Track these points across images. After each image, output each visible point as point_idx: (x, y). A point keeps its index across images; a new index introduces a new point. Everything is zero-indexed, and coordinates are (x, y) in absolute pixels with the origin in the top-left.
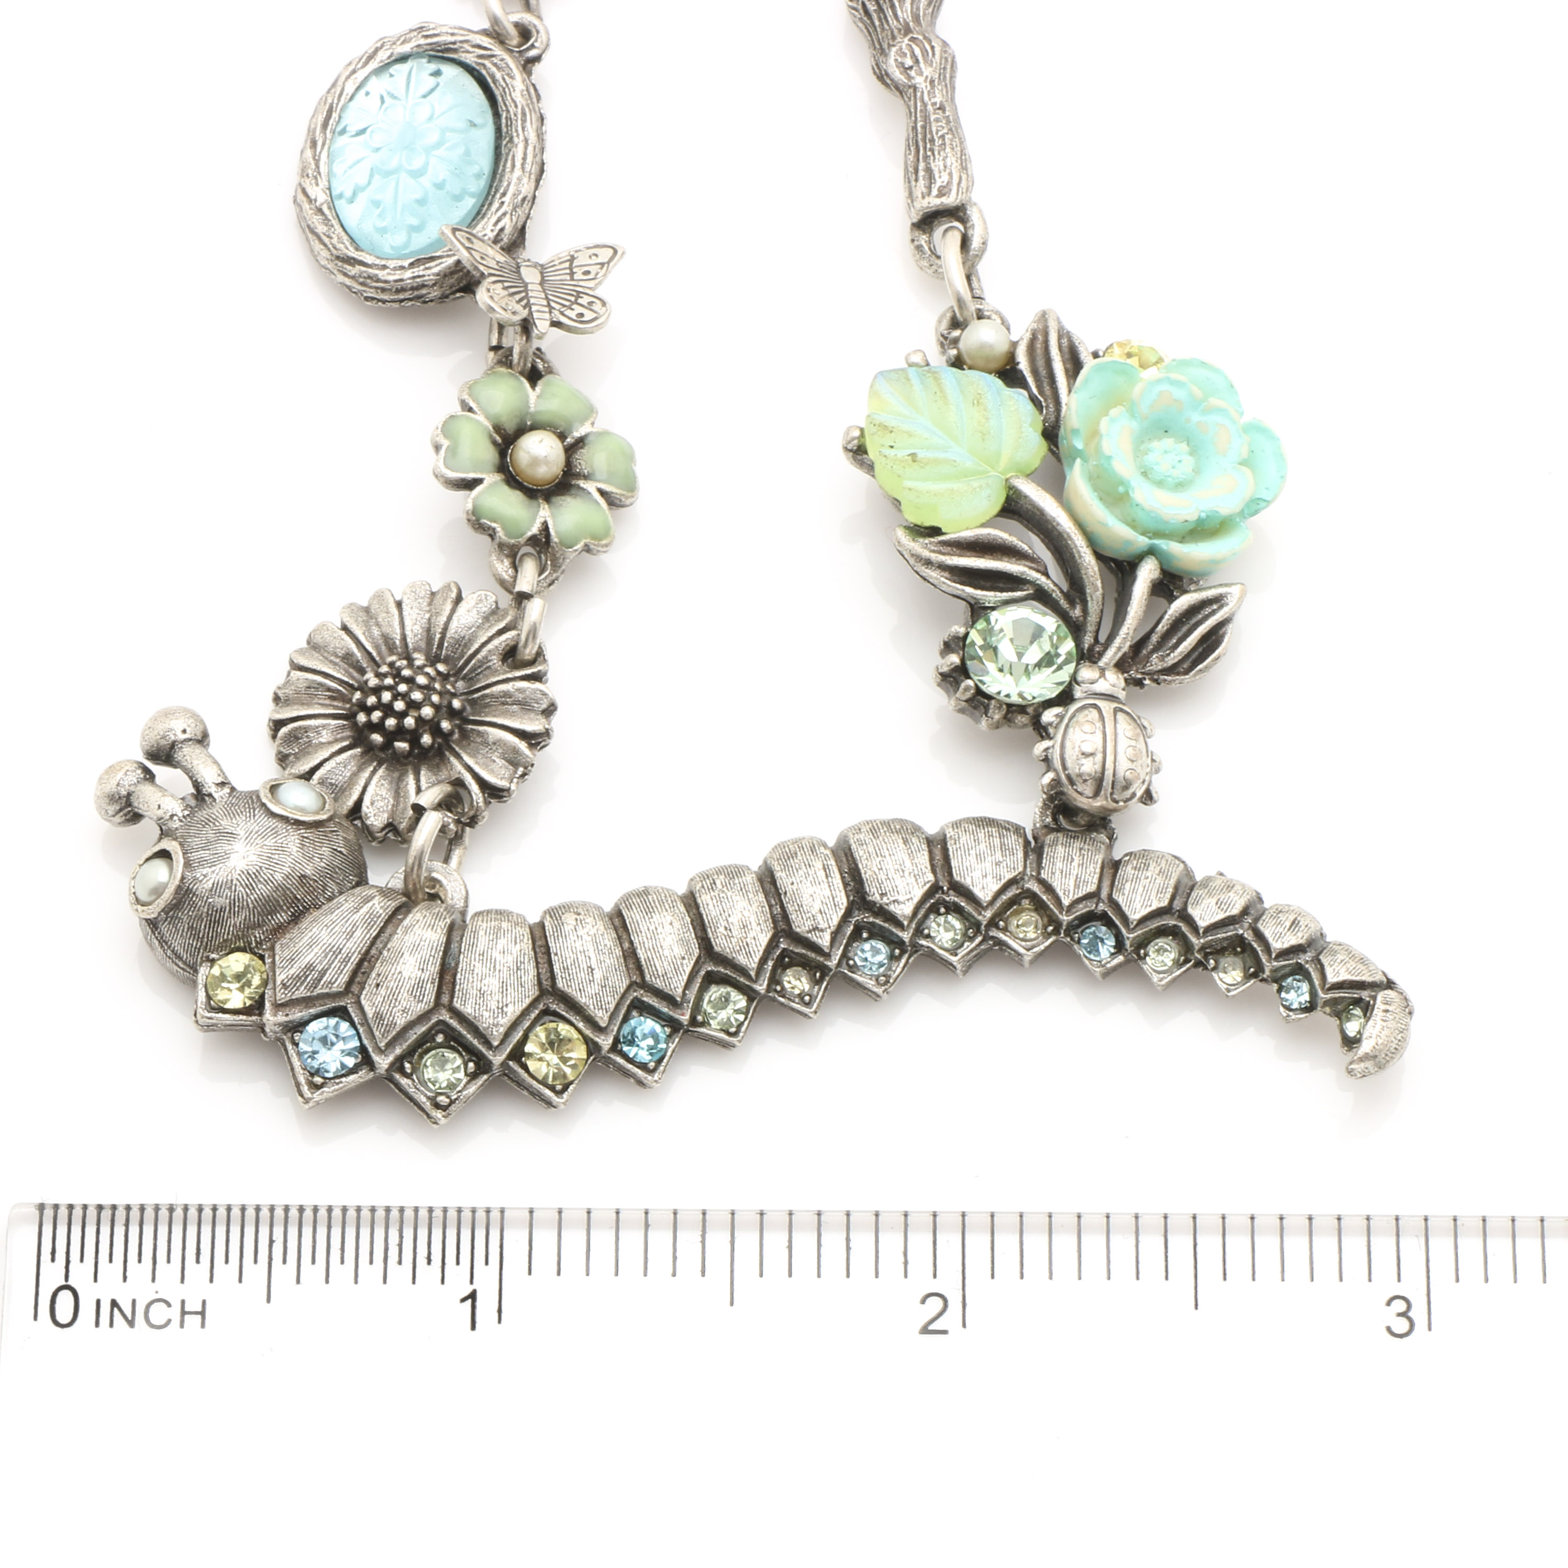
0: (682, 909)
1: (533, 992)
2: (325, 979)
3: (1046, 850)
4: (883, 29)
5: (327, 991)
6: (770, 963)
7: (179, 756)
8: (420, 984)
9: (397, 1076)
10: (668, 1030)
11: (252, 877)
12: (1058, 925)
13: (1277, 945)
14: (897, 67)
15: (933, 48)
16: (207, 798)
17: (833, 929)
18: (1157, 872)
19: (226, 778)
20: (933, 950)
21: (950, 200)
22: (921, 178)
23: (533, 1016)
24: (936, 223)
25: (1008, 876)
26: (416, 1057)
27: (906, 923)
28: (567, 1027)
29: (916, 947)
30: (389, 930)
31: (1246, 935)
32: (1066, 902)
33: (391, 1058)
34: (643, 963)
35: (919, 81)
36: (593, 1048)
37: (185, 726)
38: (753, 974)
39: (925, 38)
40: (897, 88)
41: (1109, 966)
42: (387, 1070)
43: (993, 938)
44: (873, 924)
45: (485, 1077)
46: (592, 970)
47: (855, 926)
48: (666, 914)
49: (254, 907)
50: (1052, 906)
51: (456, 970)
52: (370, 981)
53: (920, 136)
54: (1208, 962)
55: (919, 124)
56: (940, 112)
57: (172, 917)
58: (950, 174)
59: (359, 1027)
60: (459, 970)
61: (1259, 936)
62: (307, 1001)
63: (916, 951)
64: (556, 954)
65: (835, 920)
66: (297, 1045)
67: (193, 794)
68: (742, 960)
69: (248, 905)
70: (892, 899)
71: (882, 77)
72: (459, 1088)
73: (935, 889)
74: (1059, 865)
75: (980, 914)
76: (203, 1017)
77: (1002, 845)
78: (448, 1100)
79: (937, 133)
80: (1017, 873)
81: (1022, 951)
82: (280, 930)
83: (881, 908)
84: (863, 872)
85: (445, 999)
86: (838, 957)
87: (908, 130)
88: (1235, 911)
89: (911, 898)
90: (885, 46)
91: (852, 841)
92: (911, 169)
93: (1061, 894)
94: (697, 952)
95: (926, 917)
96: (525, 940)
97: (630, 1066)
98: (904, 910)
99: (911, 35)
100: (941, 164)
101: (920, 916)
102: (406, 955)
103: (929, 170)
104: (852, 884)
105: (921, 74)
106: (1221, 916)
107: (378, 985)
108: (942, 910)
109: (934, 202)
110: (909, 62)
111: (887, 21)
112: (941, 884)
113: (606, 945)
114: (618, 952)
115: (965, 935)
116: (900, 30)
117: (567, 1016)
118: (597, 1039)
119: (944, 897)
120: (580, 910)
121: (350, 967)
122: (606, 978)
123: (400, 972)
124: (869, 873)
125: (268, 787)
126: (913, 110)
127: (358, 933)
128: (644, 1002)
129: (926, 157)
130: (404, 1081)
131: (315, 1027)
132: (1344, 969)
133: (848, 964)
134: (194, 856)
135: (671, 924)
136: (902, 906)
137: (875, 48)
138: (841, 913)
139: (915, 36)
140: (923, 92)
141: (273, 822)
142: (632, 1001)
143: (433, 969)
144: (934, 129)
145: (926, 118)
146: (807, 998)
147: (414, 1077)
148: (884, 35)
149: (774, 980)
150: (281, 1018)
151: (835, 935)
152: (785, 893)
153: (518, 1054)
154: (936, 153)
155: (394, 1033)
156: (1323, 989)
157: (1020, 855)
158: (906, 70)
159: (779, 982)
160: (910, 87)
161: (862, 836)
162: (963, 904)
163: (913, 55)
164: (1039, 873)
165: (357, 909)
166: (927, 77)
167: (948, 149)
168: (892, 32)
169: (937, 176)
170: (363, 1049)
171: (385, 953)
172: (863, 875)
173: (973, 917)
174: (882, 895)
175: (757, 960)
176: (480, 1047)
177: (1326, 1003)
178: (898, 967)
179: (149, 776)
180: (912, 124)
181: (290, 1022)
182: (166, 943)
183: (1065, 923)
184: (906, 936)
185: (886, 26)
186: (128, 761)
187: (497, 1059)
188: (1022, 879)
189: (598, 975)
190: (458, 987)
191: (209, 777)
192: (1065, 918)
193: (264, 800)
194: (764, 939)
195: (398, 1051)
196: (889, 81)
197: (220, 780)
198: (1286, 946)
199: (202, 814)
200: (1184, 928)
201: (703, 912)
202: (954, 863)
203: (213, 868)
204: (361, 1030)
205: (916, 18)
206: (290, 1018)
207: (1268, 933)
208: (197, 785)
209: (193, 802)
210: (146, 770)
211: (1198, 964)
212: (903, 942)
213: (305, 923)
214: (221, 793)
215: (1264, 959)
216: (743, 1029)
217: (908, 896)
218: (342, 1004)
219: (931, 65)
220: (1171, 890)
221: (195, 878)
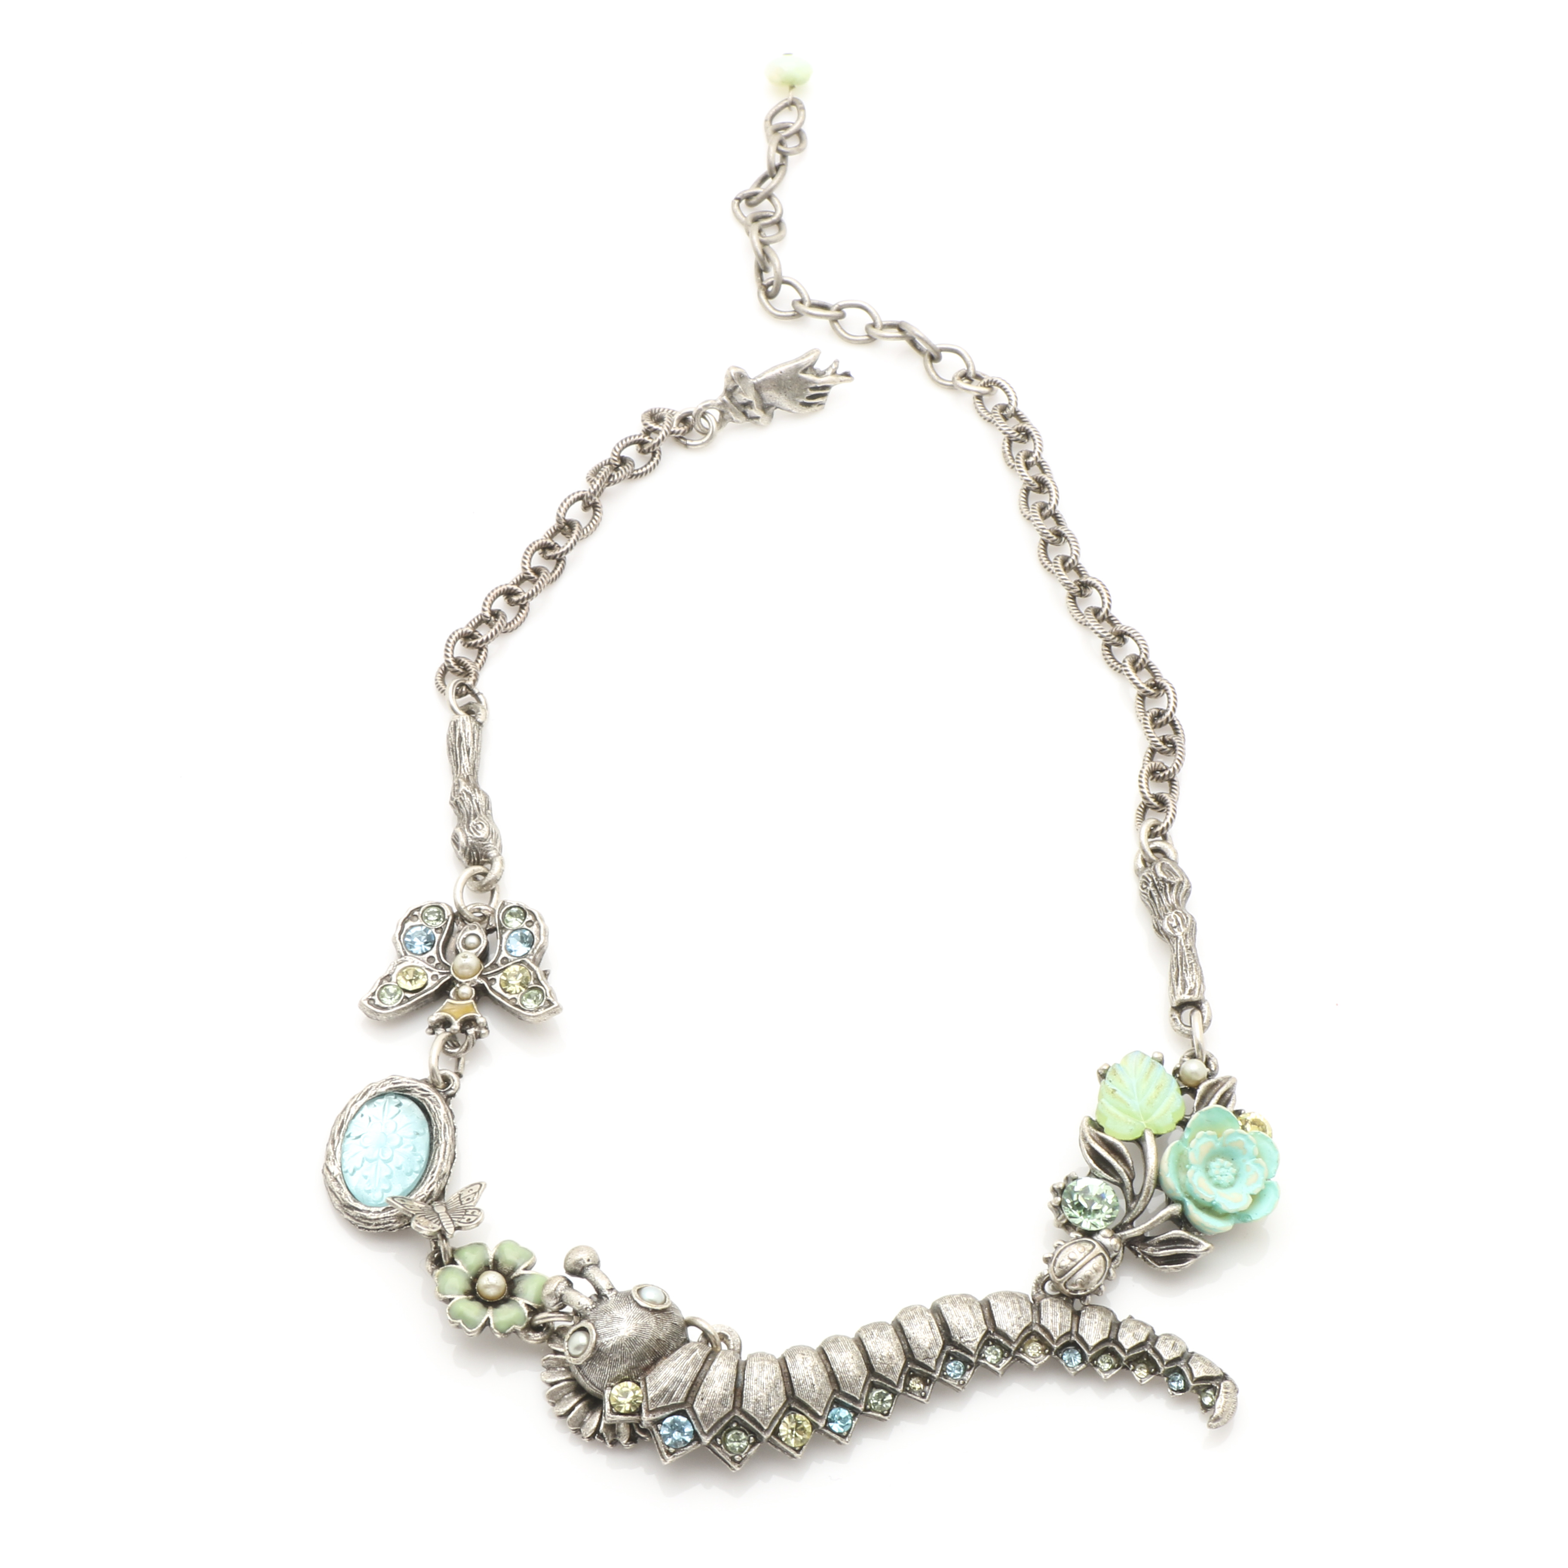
0: (857, 1349)
1: (783, 1399)
2: (674, 1396)
3: (1042, 1309)
4: (1160, 906)
5: (675, 1402)
6: (904, 1376)
7: (586, 1273)
8: (725, 1397)
9: (713, 1447)
10: (852, 1415)
11: (632, 1341)
12: (1051, 1349)
13: (1166, 1357)
14: (1168, 926)
15: (1187, 918)
16: (604, 1297)
17: (936, 1357)
18: (1100, 1319)
19: (613, 1286)
20: (986, 1365)
21: (1195, 997)
22: (1180, 984)
23: (783, 1411)
24: (1185, 1008)
25: (1025, 1325)
26: (723, 1435)
27: (973, 1352)
28: (800, 1415)
29: (978, 1363)
30: (706, 1367)
31: (1149, 1352)
32: (1055, 1338)
33: (711, 1438)
34: (839, 1380)
35: (1179, 934)
36: (814, 1426)
37: (589, 1257)
38: (896, 1383)
39: (1183, 913)
40: (1167, 937)
41: (1078, 1370)
42: (709, 1444)
43: (1017, 1357)
44: (955, 1353)
45: (759, 1444)
46: (814, 1385)
47: (946, 1354)
48: (849, 1352)
49: (634, 1358)
50: (1048, 1340)
51: (743, 1388)
52: (698, 1397)
53: (1179, 962)
54: (1130, 1367)
55: (1179, 957)
56: (1190, 951)
57: (590, 1364)
58: (1195, 984)
59: (692, 1420)
60: (745, 1389)
61: (1157, 1353)
62: (664, 1409)
63: (978, 1365)
64: (794, 1378)
65: (937, 1352)
66: (659, 1431)
67: (595, 1295)
68: (890, 1377)
69: (630, 1356)
70: (966, 1340)
71: (1159, 930)
72: (746, 1451)
73: (988, 1332)
74: (1050, 1318)
75: (1011, 1345)
76: (609, 1417)
77: (1020, 1307)
78: (741, 1458)
79: (1189, 961)
80: (1029, 1322)
81: (1033, 1364)
82: (648, 1369)
83: (960, 1345)
84: (949, 1325)
85: (738, 1404)
86: (939, 1372)
87: (1172, 959)
88: (1143, 1339)
89: (976, 1339)
90: (1162, 915)
91: (942, 1308)
92: (1174, 979)
93: (1053, 1333)
94: (866, 1372)
95: (983, 1347)
96: (778, 1371)
97: (833, 1435)
98: (972, 1346)
99: (1176, 911)
100: (1191, 978)
101: (980, 1348)
102: (717, 1382)
103: (1184, 980)
104: (943, 1331)
105: (1181, 931)
106: (1135, 1343)
107: (702, 1399)
108: (991, 1343)
109: (1186, 997)
110: (1174, 924)
111: (1163, 902)
112: (990, 1330)
113: (819, 1372)
114: (826, 1375)
115: (1003, 1356)
116: (1170, 907)
117: (800, 1410)
118: (816, 1422)
119: (991, 1336)
120: (804, 1352)
121: (686, 1390)
122: (821, 1390)
123: (714, 1392)
124: (953, 1326)
125: (636, 1290)
126: (1175, 949)
127: (690, 1370)
128: (839, 1400)
129: (1183, 974)
130: (716, 1449)
131: (668, 1421)
132: (1202, 1370)
133: (944, 1375)
134: (599, 1331)
135: (852, 1358)
136: (971, 1344)
137: (1155, 915)
138: (940, 1349)
139: (1178, 911)
140: (1181, 941)
141: (640, 1311)
142: (834, 1400)
143: (731, 1388)
144: (1187, 960)
145: (1182, 954)
146: (923, 1393)
147: (722, 1446)
148: (1161, 909)
149: (906, 1385)
150: (651, 1417)
151: (937, 1361)
152: (910, 1339)
153: (776, 1432)
154: (1188, 972)
155: (712, 1424)
156: (1192, 1381)
157: (1030, 1312)
158: (1172, 928)
159: (908, 1386)
160: (1174, 937)
161: (947, 1306)
162: (1002, 1340)
163: (1177, 920)
164: (1040, 1322)
165: (688, 1357)
166: (1183, 933)
167: (1194, 971)
168: (1166, 908)
169: (1188, 984)
170: (695, 1433)
171: (705, 1381)
172: (950, 1327)
173: (1007, 1347)
174: (961, 1338)
175: (898, 1376)
176: (757, 1430)
177: (1194, 1388)
178: (968, 1375)
179: (570, 1284)
180: (1174, 956)
181: (656, 1419)
182: (586, 1377)
183: (1055, 1349)
184: (973, 1359)
185: (1162, 904)
186: (559, 1276)
187: (766, 1436)
188: (1031, 1325)
189: (817, 1388)
190: (744, 1398)
191: (604, 1285)
192: (1055, 1346)
193: (636, 1299)
194: (901, 1364)
195: (714, 1434)
196: (1162, 933)
197: (610, 1287)
198: (1171, 1358)
199: (602, 1307)
200: (1117, 1349)
201: (868, 1351)
202: (996, 1319)
203: (611, 1338)
204: (694, 1423)
205: (1178, 901)
206: (656, 1417)
207: (1161, 1351)
208: (598, 1290)
209: (595, 1299)
210: (569, 1282)
211: (1124, 1367)
212: (971, 1361)
213: (661, 1365)
214: (611, 1295)
215: (1160, 1365)
216: (891, 1411)
217: (975, 1338)
218: (683, 1409)
219: (1186, 927)
220: (1108, 1328)
221: (602, 1343)
